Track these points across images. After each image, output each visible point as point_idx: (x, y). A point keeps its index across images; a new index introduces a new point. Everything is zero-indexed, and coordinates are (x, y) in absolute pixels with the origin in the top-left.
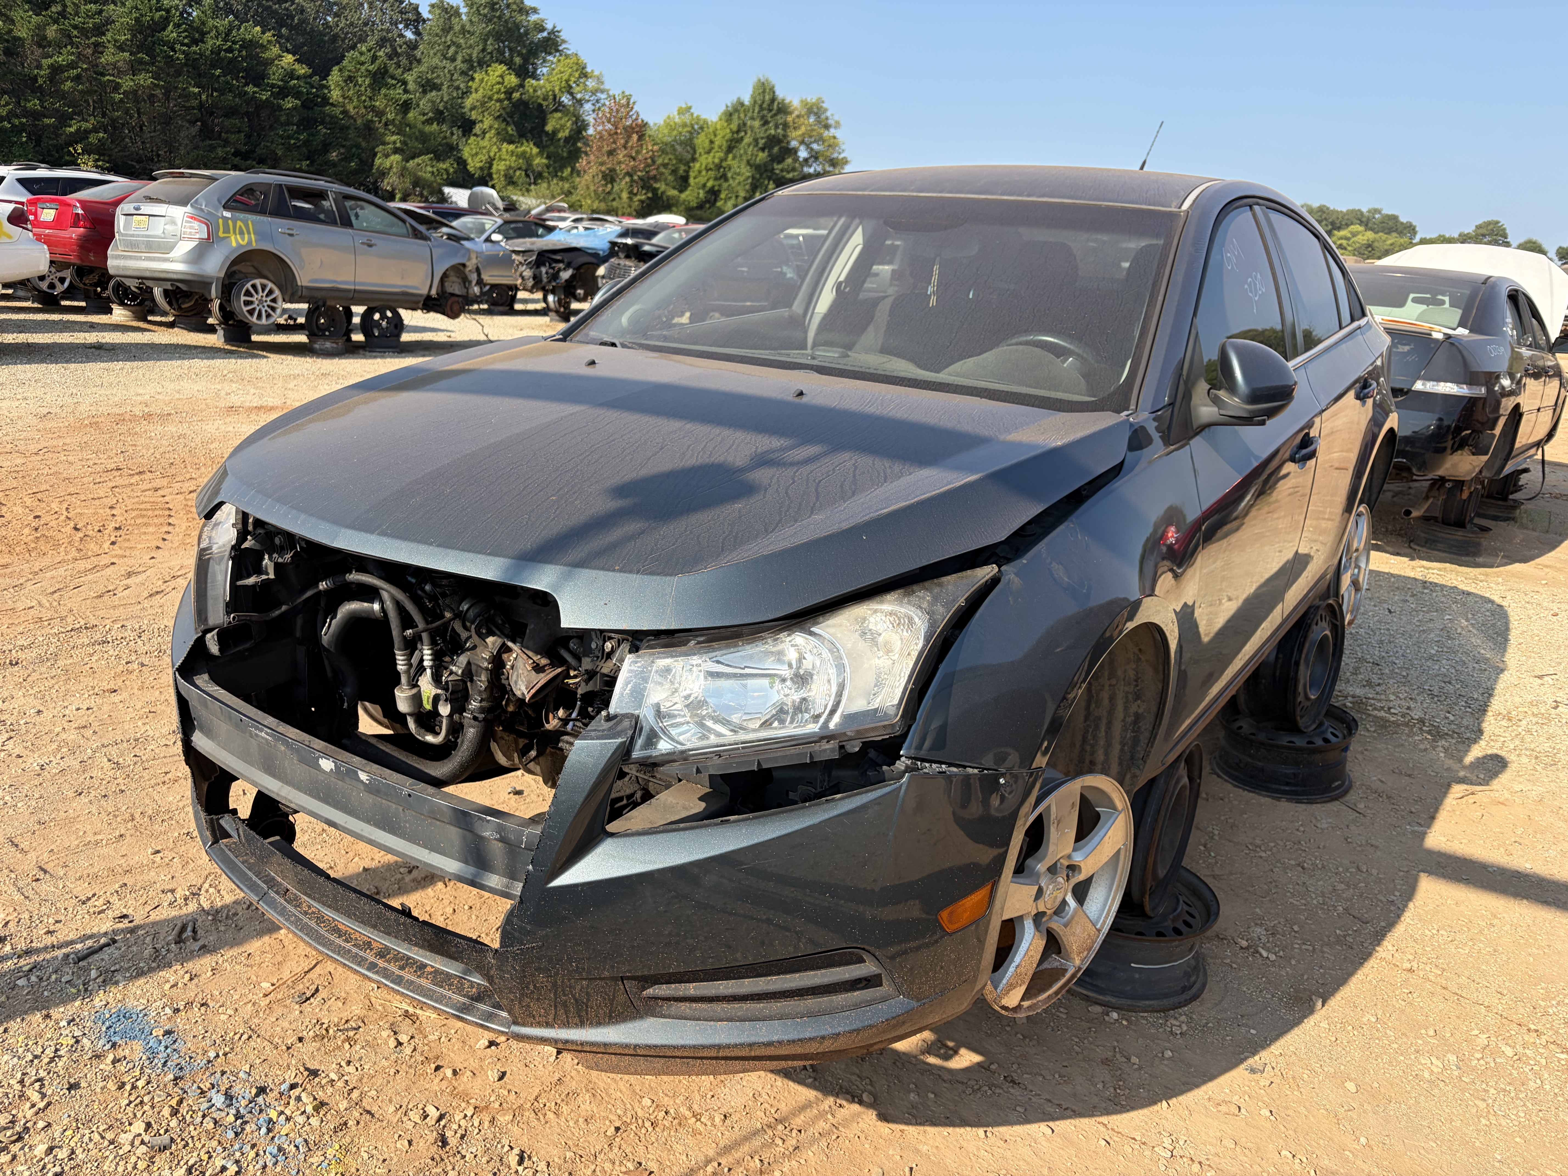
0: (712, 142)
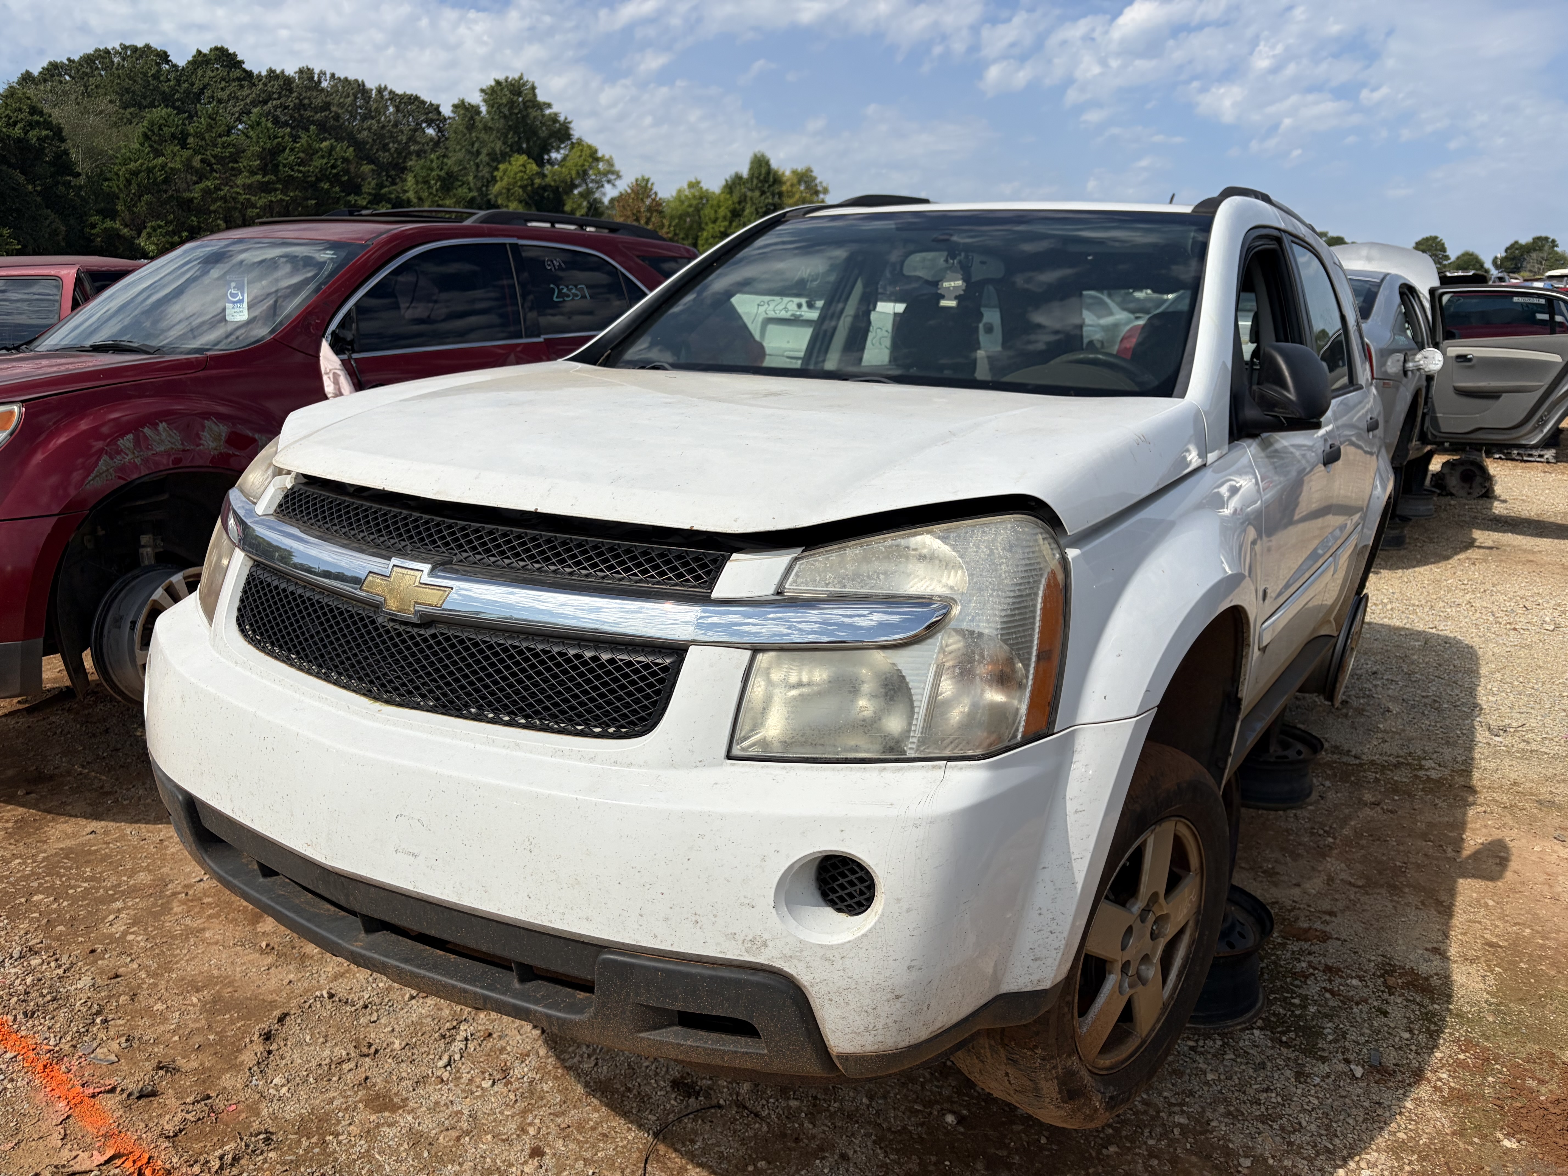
0: (716, 212)
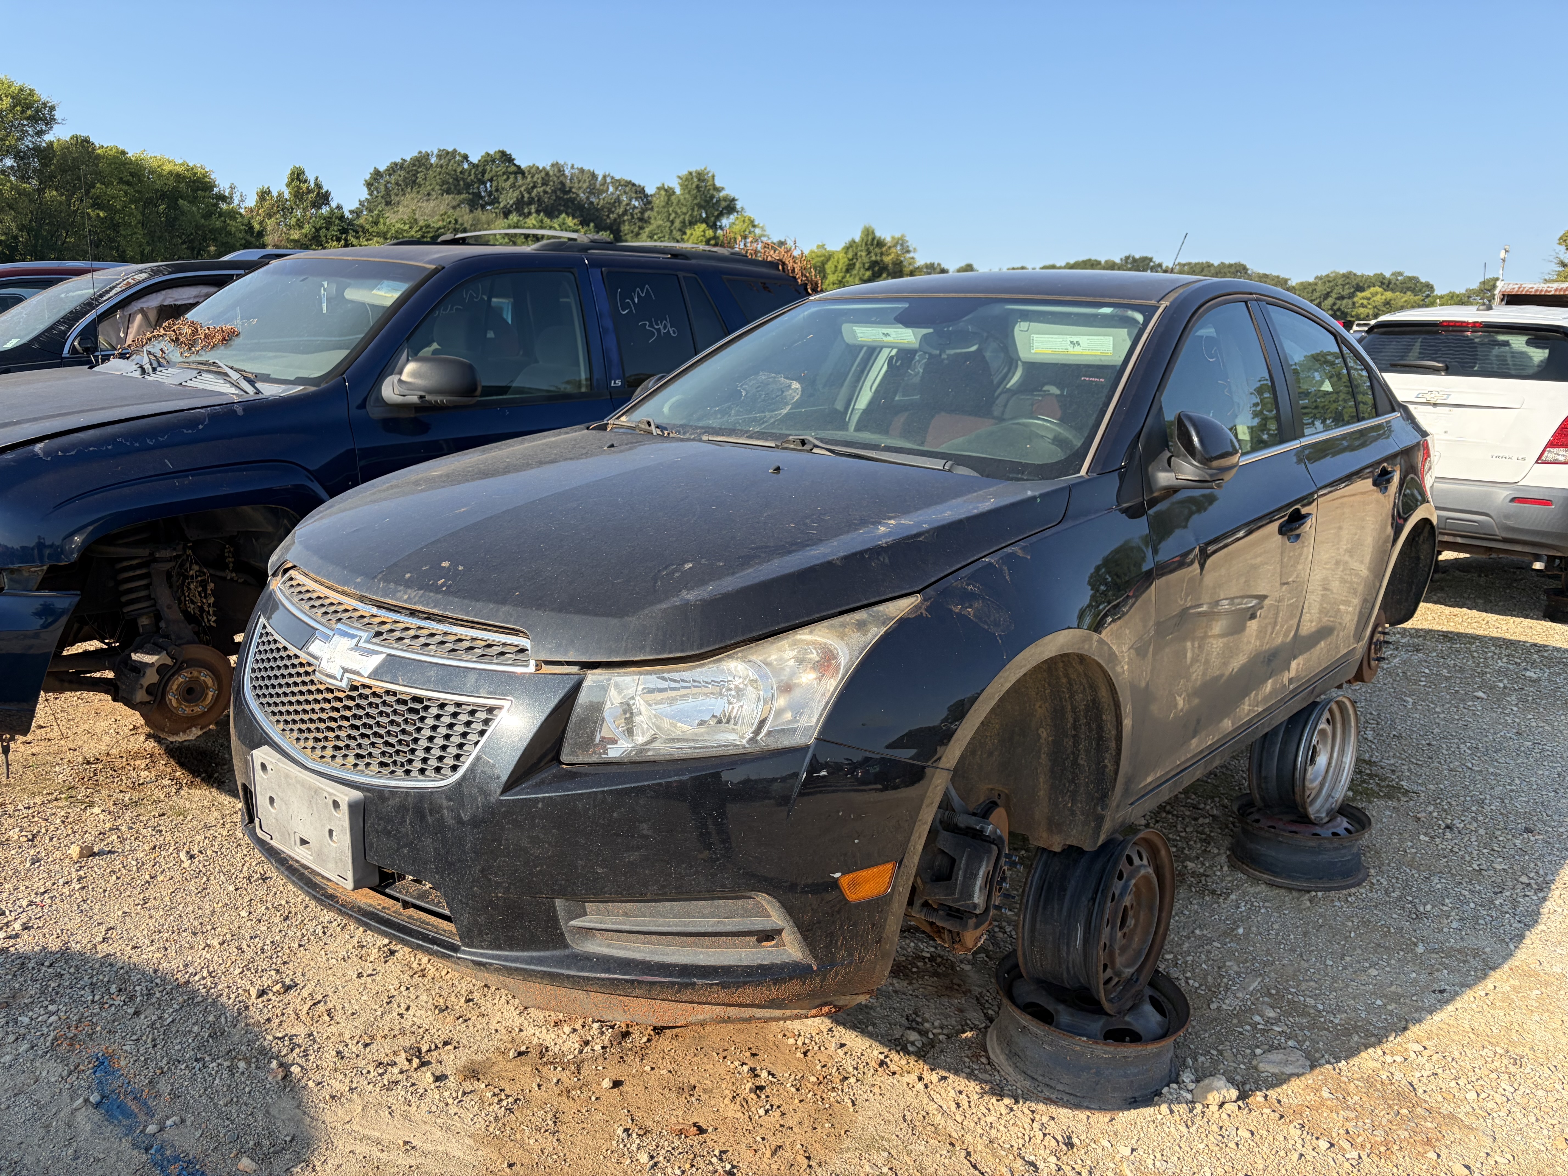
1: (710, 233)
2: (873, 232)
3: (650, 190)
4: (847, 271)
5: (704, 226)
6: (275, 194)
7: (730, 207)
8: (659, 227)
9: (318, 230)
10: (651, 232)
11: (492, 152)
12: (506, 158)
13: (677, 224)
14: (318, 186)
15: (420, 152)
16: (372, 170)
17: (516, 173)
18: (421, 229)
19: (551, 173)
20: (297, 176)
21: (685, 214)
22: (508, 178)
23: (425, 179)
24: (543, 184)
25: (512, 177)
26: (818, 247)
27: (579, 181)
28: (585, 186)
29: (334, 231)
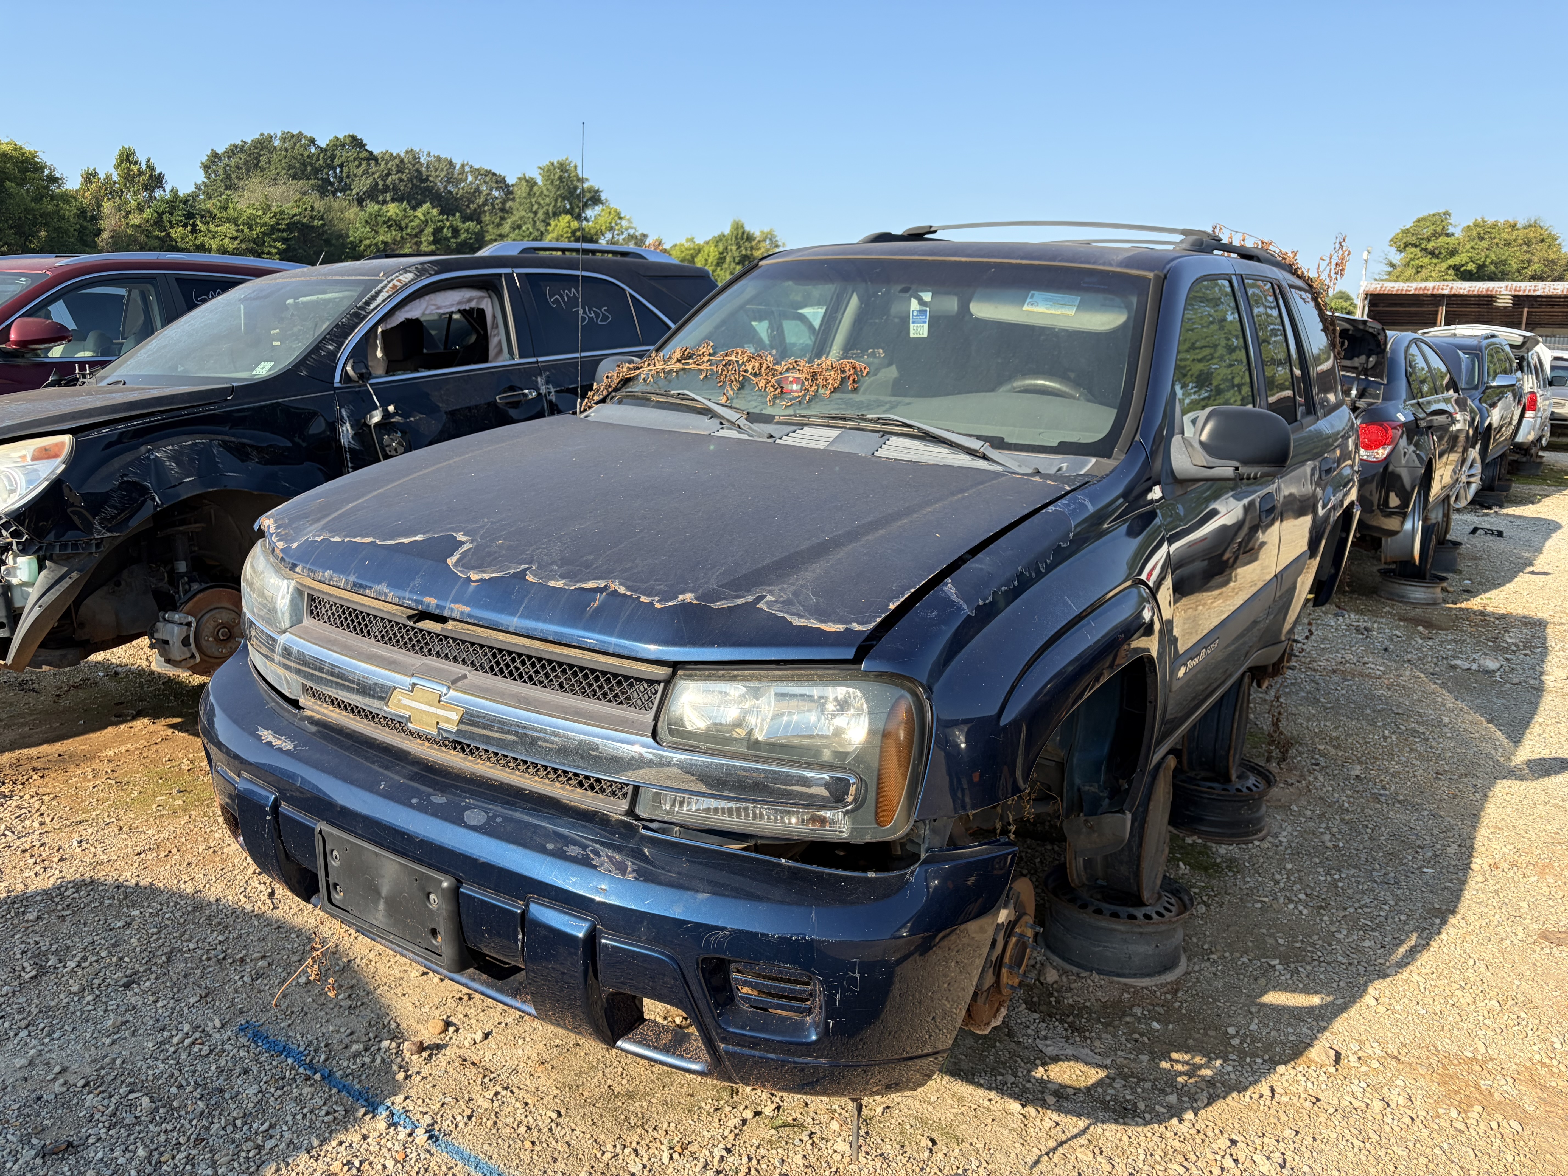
1: (575, 224)
2: (742, 227)
3: (511, 180)
4: (718, 265)
5: (568, 217)
6: (102, 176)
7: (595, 199)
8: (521, 218)
9: (160, 215)
10: (513, 223)
11: (341, 137)
12: (357, 143)
13: (540, 215)
14: (150, 168)
15: (262, 134)
16: (209, 153)
17: (368, 159)
18: (275, 216)
19: (406, 160)
20: (127, 157)
21: (548, 205)
22: (360, 165)
23: (269, 162)
24: (398, 172)
25: (364, 163)
26: (687, 240)
27: (436, 170)
28: (443, 174)
29: (178, 216)
